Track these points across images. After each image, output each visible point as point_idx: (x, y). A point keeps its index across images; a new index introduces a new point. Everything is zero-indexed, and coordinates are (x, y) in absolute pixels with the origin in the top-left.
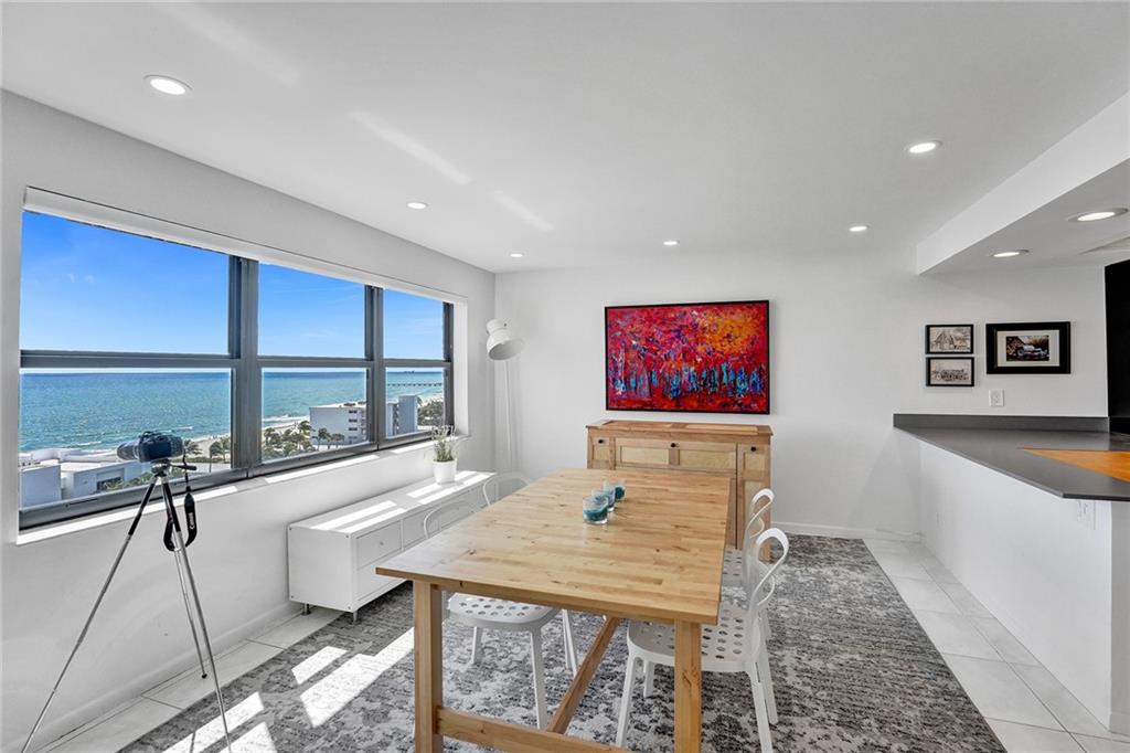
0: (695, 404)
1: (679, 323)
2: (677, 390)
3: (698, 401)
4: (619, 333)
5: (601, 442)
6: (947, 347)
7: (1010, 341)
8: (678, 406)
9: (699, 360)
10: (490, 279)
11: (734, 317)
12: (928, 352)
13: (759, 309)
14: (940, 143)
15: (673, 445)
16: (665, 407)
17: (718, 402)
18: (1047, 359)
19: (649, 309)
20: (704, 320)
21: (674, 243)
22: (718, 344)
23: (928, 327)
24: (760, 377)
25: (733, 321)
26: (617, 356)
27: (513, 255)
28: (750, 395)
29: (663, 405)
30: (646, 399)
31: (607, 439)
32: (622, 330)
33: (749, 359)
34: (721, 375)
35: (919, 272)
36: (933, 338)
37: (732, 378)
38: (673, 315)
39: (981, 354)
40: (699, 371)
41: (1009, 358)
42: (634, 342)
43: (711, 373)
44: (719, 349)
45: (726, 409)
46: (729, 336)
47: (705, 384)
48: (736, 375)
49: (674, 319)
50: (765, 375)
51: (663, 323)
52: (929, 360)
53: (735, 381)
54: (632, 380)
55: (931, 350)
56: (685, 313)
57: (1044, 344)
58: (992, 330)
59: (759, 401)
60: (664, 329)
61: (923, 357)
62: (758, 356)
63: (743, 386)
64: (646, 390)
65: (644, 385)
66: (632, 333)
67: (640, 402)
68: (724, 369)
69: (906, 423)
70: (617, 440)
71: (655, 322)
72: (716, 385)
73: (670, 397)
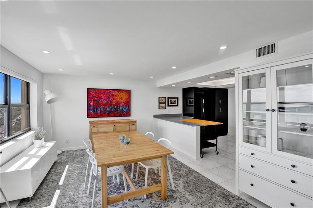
0: (113, 115)
1: (109, 94)
2: (108, 112)
3: (114, 114)
4: (91, 96)
5: (94, 127)
6: (162, 102)
7: (171, 100)
8: (108, 115)
9: (114, 104)
10: (43, 75)
11: (122, 93)
12: (159, 102)
13: (128, 92)
14: (177, 67)
15: (114, 126)
16: (105, 116)
17: (119, 114)
18: (175, 104)
19: (100, 90)
20: (115, 93)
21: (113, 74)
22: (119, 100)
23: (159, 98)
24: (128, 108)
25: (122, 94)
26: (91, 102)
27: (60, 70)
28: (126, 112)
29: (104, 116)
30: (99, 114)
31: (95, 126)
32: (92, 95)
33: (126, 104)
34: (119, 107)
35: (158, 87)
36: (160, 100)
37: (122, 108)
38: (107, 92)
39: (167, 103)
40: (114, 106)
41: (171, 104)
42: (96, 99)
43: (117, 107)
44: (119, 101)
45: (121, 116)
46: (121, 98)
47: (115, 110)
48: (123, 107)
49: (108, 93)
50: (129, 107)
51: (105, 94)
52: (159, 104)
53: (123, 109)
54: (95, 109)
55: (160, 102)
56: (110, 92)
57: (175, 101)
58: (168, 98)
59: (128, 114)
60: (105, 95)
61: (158, 103)
62: (128, 103)
63: (124, 110)
64: (99, 112)
65: (99, 111)
66: (95, 96)
67: (98, 115)
68: (120, 106)
69: (155, 116)
70: (99, 126)
71: (102, 93)
72: (118, 110)
73: (106, 114)
